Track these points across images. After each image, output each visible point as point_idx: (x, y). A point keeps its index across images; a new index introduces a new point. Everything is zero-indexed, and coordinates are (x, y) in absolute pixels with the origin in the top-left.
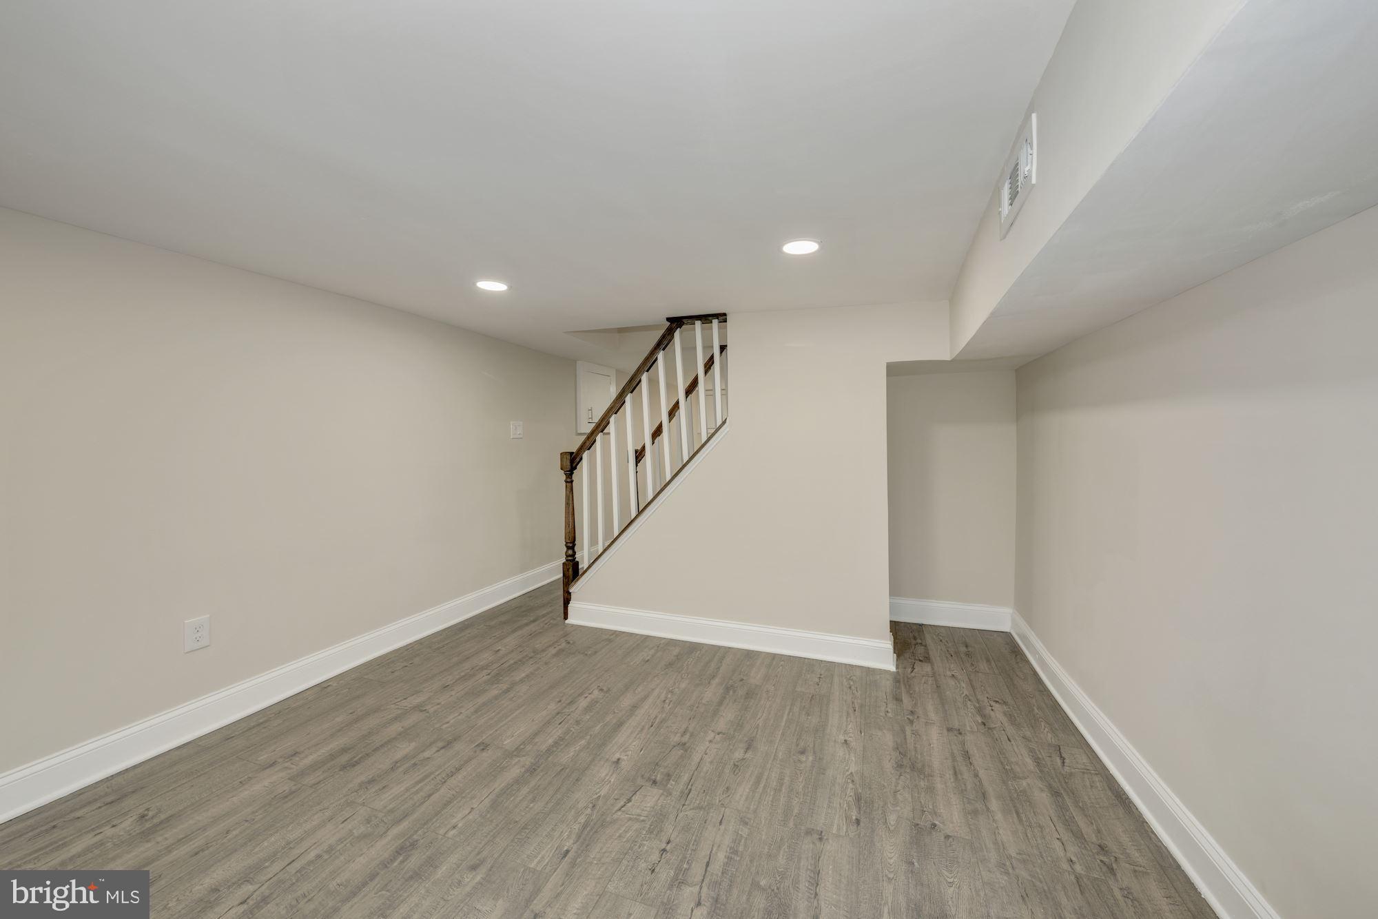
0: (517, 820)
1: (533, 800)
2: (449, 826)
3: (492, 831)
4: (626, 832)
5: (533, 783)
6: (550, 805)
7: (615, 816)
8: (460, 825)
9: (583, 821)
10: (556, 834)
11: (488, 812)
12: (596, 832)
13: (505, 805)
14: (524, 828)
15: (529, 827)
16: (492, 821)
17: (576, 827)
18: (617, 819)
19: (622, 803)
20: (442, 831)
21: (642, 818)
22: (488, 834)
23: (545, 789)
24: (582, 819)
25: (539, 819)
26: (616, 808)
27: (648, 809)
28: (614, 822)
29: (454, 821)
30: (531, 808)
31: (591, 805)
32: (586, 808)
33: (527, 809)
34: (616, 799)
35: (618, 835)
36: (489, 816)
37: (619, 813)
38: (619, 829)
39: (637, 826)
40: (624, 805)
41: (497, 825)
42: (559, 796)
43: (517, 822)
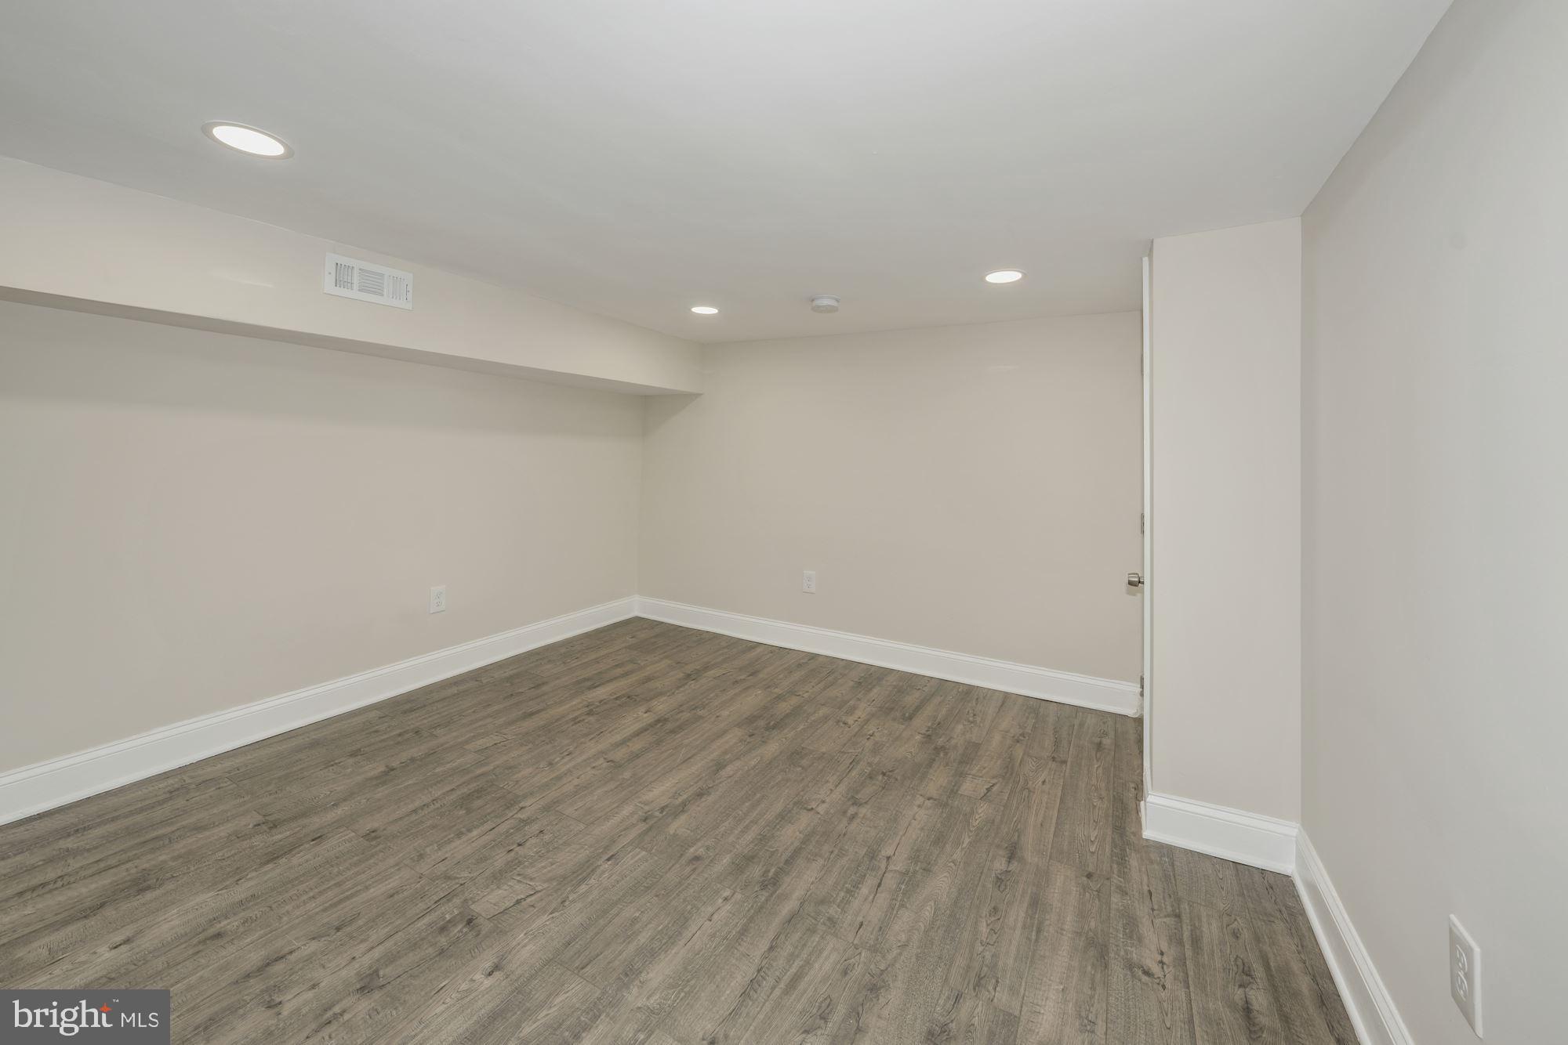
0: (656, 898)
1: (635, 920)
2: (733, 900)
3: (684, 890)
4: (544, 867)
5: (632, 948)
6: (614, 911)
7: (545, 885)
8: (720, 901)
9: (583, 886)
10: (615, 877)
11: (689, 912)
12: (574, 873)
13: (669, 918)
14: (648, 888)
15: (642, 888)
16: (685, 900)
17: (592, 881)
18: (545, 882)
19: (529, 900)
20: (738, 896)
21: (518, 878)
22: (687, 887)
23: (617, 936)
24: (583, 888)
25: (631, 896)
26: (539, 894)
27: (505, 887)
28: (550, 880)
29: (728, 907)
30: (638, 910)
31: (567, 903)
32: (574, 901)
33: (642, 910)
34: (533, 906)
35: (554, 866)
36: (689, 907)
37: (540, 888)
38: (549, 871)
39: (529, 871)
40: (527, 897)
41: (678, 895)
42: (602, 922)
43: (657, 896)
